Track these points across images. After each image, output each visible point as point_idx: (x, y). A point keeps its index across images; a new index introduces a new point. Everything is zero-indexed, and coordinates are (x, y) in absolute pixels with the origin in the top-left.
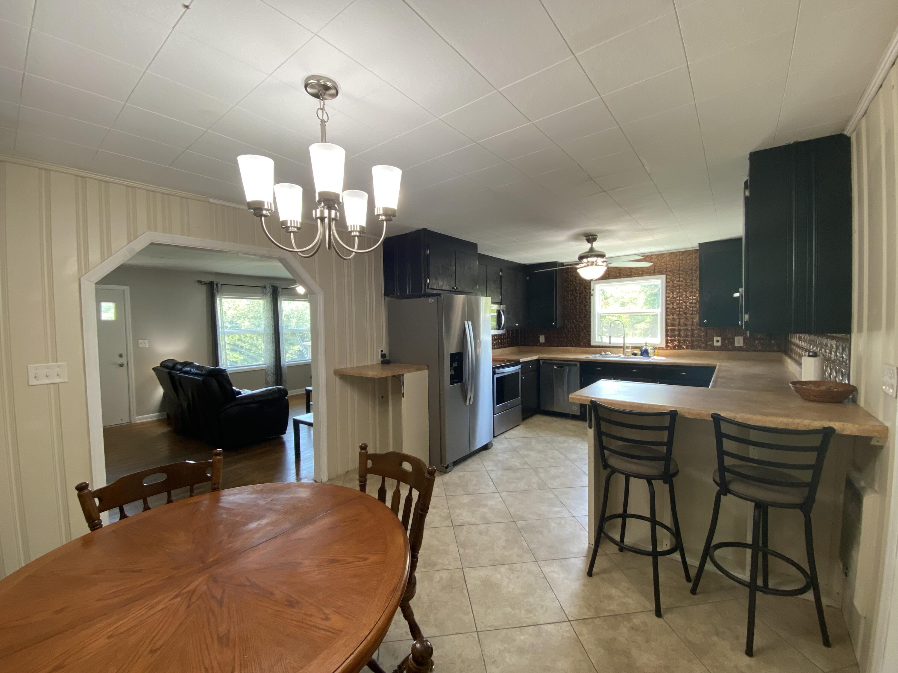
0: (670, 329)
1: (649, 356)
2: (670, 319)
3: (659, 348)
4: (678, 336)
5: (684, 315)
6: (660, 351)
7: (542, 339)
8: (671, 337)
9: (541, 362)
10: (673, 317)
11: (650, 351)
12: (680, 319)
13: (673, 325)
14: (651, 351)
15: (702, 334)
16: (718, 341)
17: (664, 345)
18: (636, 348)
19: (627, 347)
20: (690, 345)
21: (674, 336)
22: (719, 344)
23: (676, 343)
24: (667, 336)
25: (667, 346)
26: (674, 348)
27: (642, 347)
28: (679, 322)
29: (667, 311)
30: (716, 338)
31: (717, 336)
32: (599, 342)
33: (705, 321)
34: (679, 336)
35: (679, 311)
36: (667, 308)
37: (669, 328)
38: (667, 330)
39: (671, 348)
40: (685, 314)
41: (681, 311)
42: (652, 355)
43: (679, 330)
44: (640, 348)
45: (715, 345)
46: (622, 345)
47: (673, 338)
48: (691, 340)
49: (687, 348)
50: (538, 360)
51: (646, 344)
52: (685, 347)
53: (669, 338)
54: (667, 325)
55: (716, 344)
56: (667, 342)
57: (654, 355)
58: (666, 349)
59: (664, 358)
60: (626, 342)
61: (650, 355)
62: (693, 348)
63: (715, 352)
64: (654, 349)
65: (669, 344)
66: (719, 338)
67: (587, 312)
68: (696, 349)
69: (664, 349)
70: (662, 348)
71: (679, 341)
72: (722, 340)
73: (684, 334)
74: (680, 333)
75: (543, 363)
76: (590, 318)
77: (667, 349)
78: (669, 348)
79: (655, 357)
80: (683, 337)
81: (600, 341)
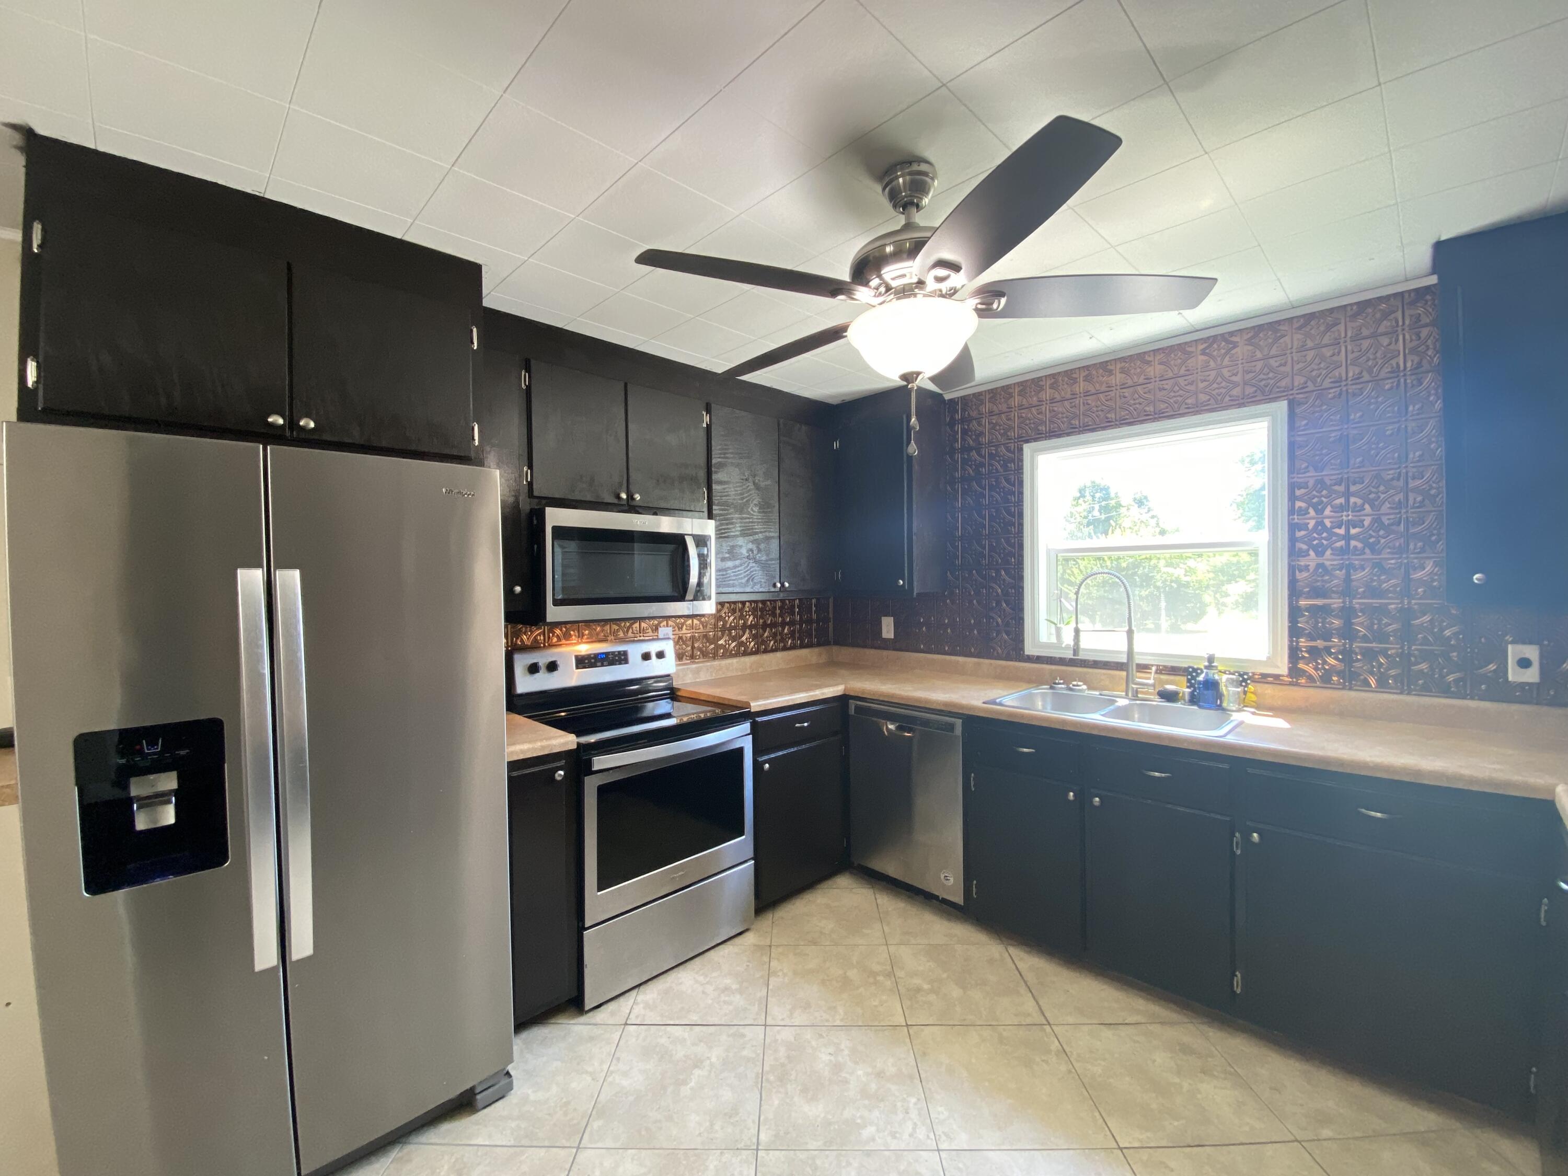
0: (1309, 608)
1: (1220, 708)
2: (1307, 568)
3: (1264, 678)
4: (1342, 636)
5: (1368, 554)
6: (1268, 690)
7: (888, 628)
8: (1311, 638)
9: (852, 704)
10: (1320, 560)
11: (1229, 690)
12: (1349, 568)
13: (1317, 592)
14: (1232, 689)
15: (1447, 633)
16: (1524, 663)
17: (1282, 667)
18: (1174, 671)
19: (1143, 668)
20: (1392, 672)
21: (1327, 637)
22: (1532, 675)
23: (1331, 661)
24: (1294, 632)
25: (1294, 671)
26: (1326, 679)
27: (1195, 670)
28: (1348, 579)
29: (1293, 540)
30: (1514, 652)
31: (1521, 640)
32: (1049, 646)
33: (1477, 577)
34: (1348, 633)
35: (1348, 537)
36: (1293, 528)
37: (1303, 603)
38: (1294, 613)
39: (1310, 678)
40: (1373, 551)
41: (1355, 537)
42: (1233, 707)
43: (1347, 613)
44: (1190, 673)
45: (1510, 678)
46: (1124, 659)
47: (1320, 643)
48: (1401, 655)
49: (1382, 684)
50: (843, 699)
51: (1211, 659)
52: (1373, 682)
53: (1303, 642)
54: (1294, 591)
55: (1514, 675)
56: (1294, 654)
57: (1243, 704)
58: (1291, 684)
59: (1279, 723)
60: (1137, 648)
61: (1225, 705)
62: (1406, 683)
63: (1515, 707)
64: (1244, 679)
65: (1301, 665)
66: (1532, 652)
67: (1013, 546)
68: (1426, 690)
69: (1283, 684)
70: (1277, 677)
71: (1347, 655)
72: (1542, 656)
73: (1369, 628)
74: (1348, 624)
75: (858, 708)
76: (1020, 563)
77: (1297, 684)
78: (1303, 681)
79: (1247, 717)
80: (1365, 639)
81: (1054, 640)
